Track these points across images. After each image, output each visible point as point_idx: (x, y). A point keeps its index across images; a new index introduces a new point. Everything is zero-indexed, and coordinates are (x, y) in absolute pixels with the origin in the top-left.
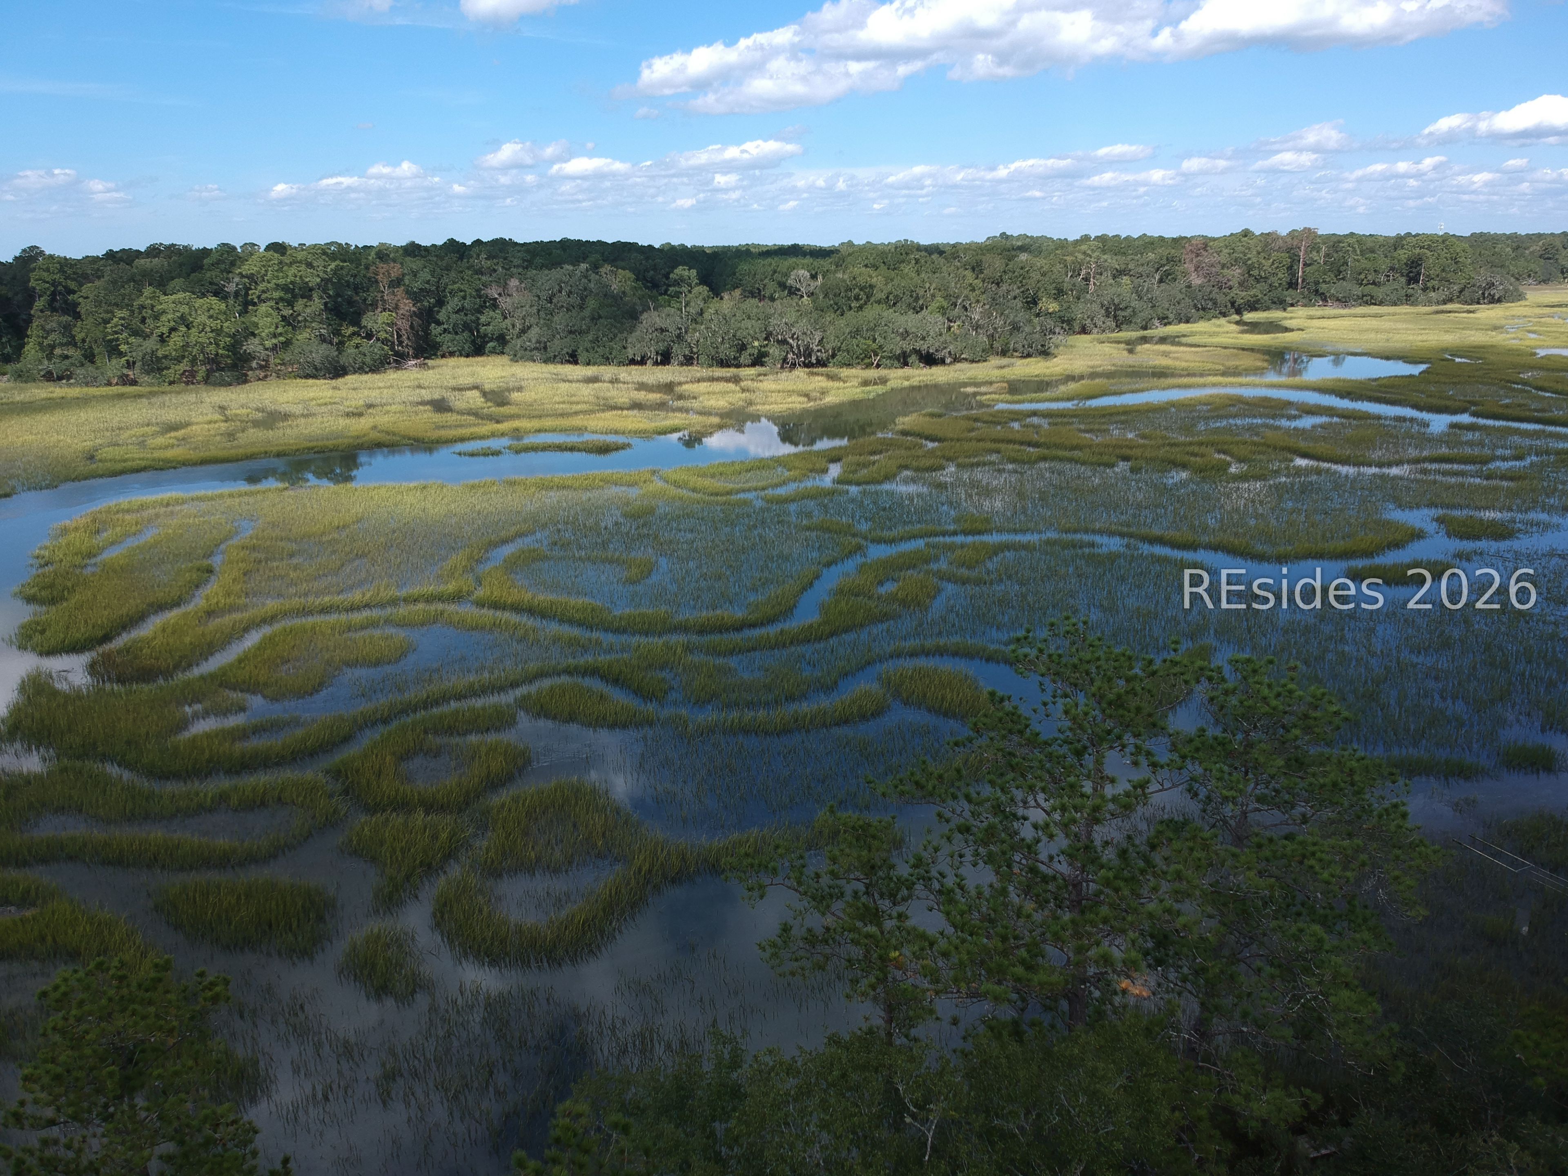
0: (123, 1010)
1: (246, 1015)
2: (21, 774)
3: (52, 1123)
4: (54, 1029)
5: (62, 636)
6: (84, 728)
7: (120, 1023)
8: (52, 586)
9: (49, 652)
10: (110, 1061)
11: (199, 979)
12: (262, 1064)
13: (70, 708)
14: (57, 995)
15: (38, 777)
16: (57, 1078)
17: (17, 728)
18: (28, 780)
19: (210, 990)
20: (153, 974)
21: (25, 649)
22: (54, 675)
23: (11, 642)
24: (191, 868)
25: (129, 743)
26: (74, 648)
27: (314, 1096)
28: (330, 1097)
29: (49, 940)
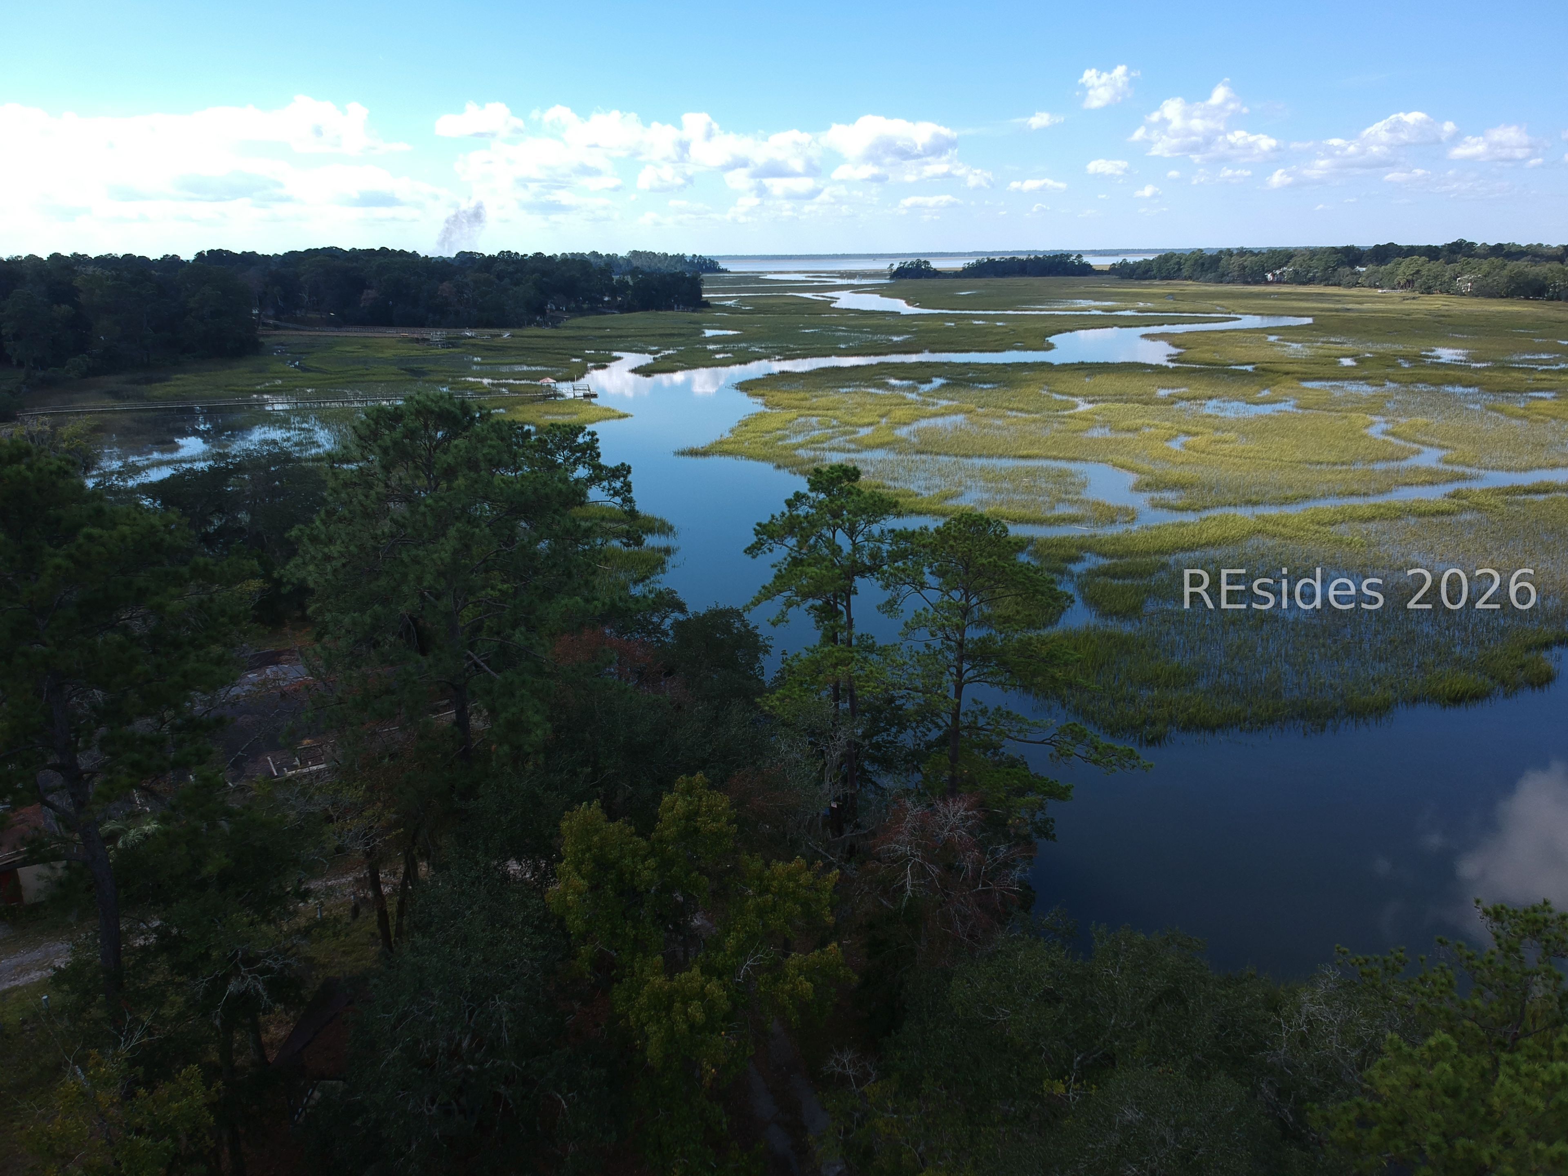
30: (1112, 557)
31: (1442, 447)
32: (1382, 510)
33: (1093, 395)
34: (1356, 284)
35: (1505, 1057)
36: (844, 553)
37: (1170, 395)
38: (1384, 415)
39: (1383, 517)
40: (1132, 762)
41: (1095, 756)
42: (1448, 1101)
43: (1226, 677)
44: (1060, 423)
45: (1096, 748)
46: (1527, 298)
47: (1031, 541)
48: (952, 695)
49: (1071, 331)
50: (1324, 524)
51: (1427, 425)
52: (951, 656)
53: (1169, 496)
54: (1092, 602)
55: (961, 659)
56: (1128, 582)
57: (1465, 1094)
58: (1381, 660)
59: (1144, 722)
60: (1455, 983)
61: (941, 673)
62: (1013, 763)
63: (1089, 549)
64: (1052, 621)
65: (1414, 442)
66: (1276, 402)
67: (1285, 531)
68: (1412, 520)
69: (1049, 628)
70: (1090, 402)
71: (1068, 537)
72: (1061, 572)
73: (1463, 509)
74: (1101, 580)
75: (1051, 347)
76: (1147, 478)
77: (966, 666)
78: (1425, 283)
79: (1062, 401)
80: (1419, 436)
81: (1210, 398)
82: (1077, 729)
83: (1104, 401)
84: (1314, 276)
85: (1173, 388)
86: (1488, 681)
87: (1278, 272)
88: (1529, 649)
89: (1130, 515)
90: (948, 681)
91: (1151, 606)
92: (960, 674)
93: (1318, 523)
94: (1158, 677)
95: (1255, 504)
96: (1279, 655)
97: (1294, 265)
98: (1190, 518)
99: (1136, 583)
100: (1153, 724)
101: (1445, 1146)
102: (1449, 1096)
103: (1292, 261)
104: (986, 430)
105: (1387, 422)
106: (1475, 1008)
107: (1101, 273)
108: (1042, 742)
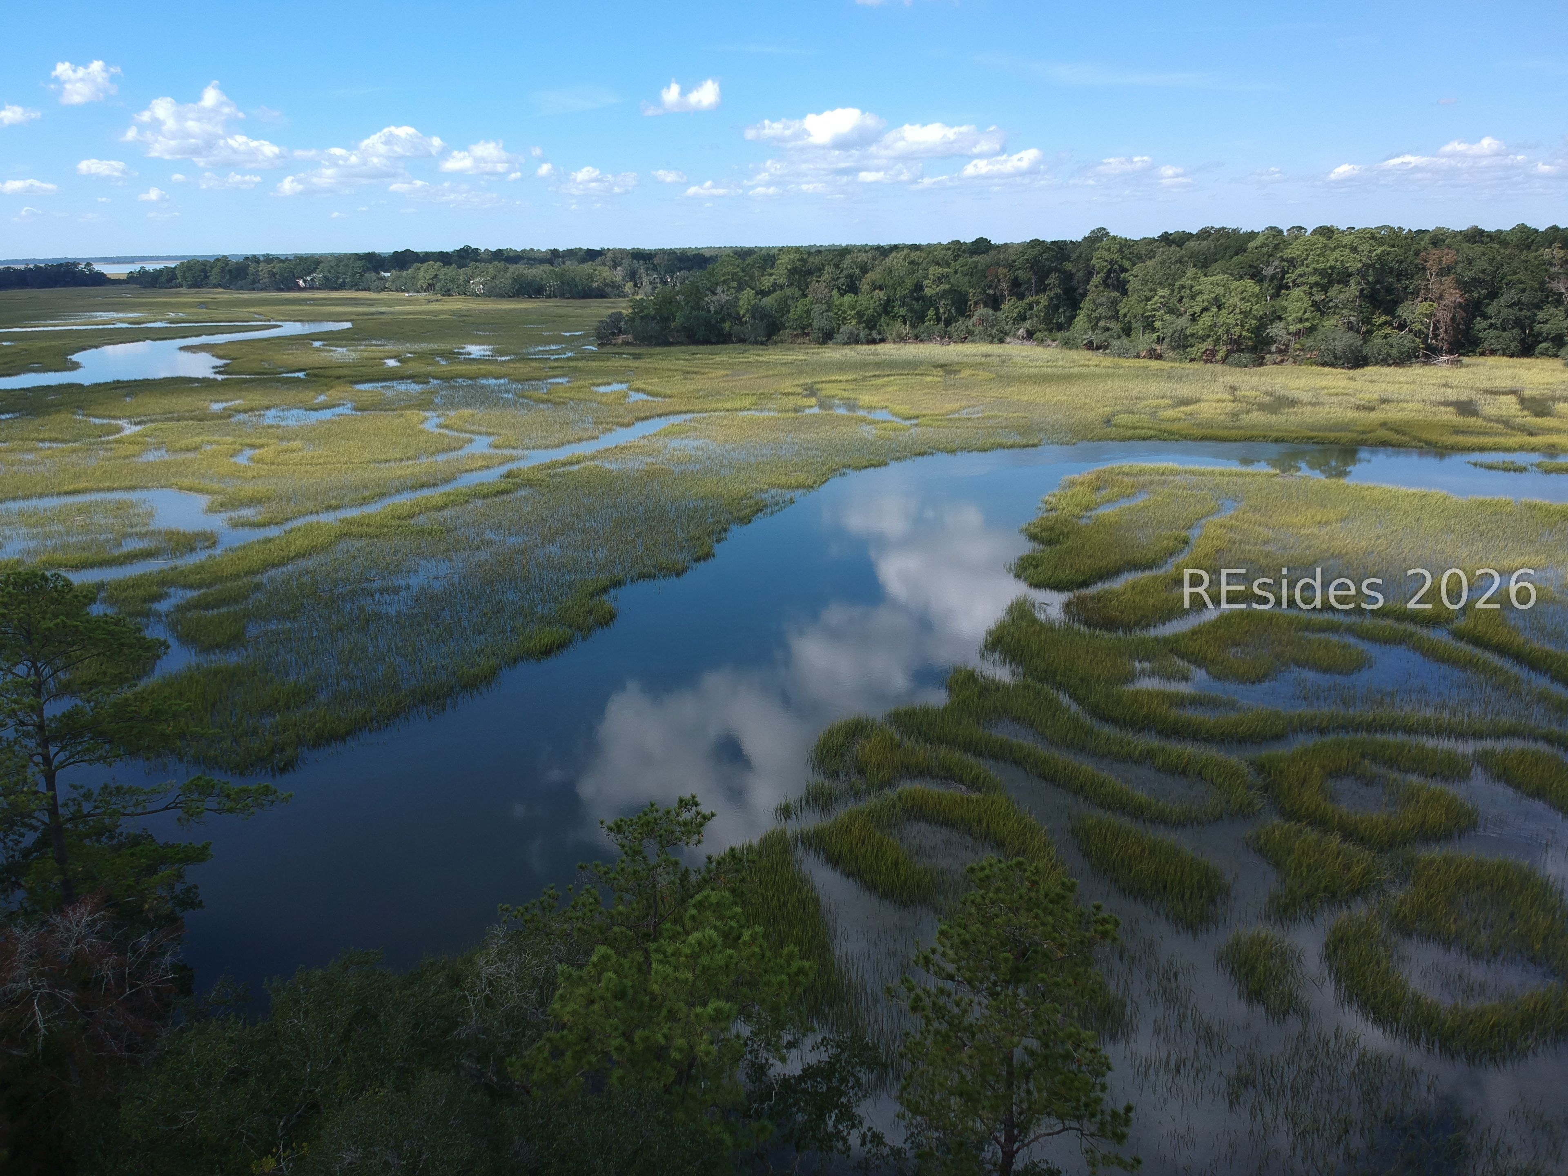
0: (1029, 910)
1: (1125, 958)
2: (994, 681)
3: (951, 977)
4: (973, 902)
5: (1050, 574)
6: (1049, 657)
7: (1024, 920)
8: (1051, 529)
9: (1037, 585)
10: (1008, 948)
11: (1094, 911)
12: (1128, 1011)
13: (1043, 636)
14: (981, 875)
15: (1006, 687)
16: (965, 943)
17: (1000, 642)
18: (998, 687)
19: (1102, 925)
20: (1058, 890)
21: (1020, 577)
22: (1037, 605)
23: (1010, 569)
24: (1109, 808)
25: (1082, 680)
26: (1058, 586)
27: (1168, 1063)
28: (1182, 1071)
29: (984, 823)
30: (200, 587)
31: (489, 434)
32: (452, 498)
33: (139, 415)
34: (384, 289)
35: (652, 946)
37: (224, 409)
38: (434, 410)
39: (454, 504)
40: (271, 798)
41: (229, 805)
42: (619, 1004)
43: (344, 683)
44: (106, 450)
45: (228, 796)
47: (101, 586)
48: (42, 787)
49: (96, 347)
50: (404, 518)
51: (473, 415)
52: (31, 743)
53: (247, 513)
54: (188, 639)
55: (45, 743)
56: (223, 610)
57: (631, 992)
58: (480, 633)
59: (273, 751)
60: (600, 898)
61: (23, 767)
62: (135, 841)
63: (172, 583)
64: (147, 670)
65: (466, 432)
66: (334, 406)
67: (370, 530)
68: (479, 503)
69: (145, 679)
70: (136, 424)
71: (145, 575)
72: (147, 614)
73: (518, 487)
74: (193, 614)
75: (75, 366)
76: (220, 498)
77: (52, 750)
78: (444, 286)
79: (103, 425)
80: (468, 427)
81: (268, 408)
82: (202, 783)
83: (152, 421)
84: (344, 283)
85: (227, 401)
86: (568, 630)
87: (308, 282)
88: (592, 595)
89: (209, 540)
90: (34, 773)
91: (253, 631)
92: (47, 760)
93: (399, 518)
94: (277, 701)
95: (336, 508)
96: (390, 650)
98: (273, 532)
99: (232, 610)
100: (282, 750)
101: (626, 1044)
102: (619, 999)
103: (320, 268)
104: (15, 468)
105: (438, 416)
106: (620, 913)
107: (117, 282)
108: (166, 808)
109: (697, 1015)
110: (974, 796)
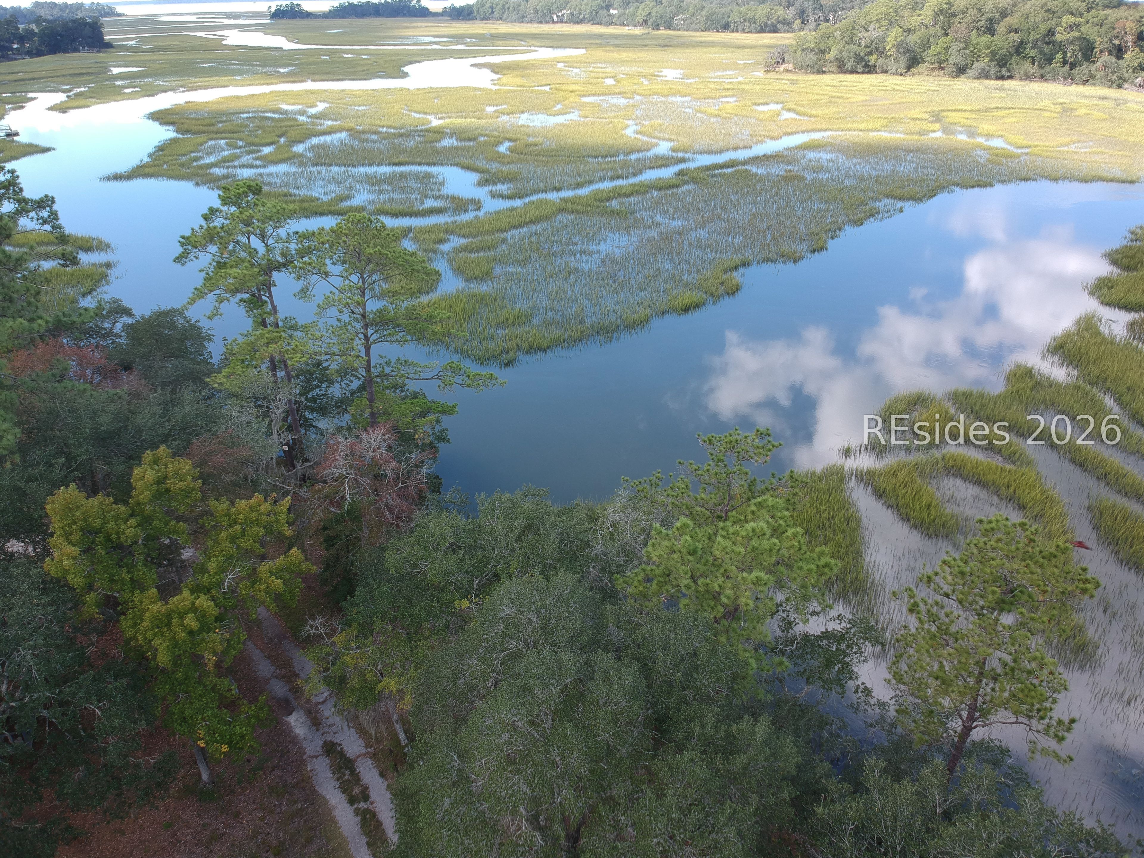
0: (1024, 560)
2: (1048, 378)
3: (947, 596)
4: (975, 545)
5: (1122, 295)
6: (1104, 365)
7: (1015, 566)
8: (1132, 257)
9: (1108, 304)
10: (998, 584)
11: (1081, 572)
13: (1103, 348)
14: (988, 527)
15: (1058, 385)
16: (962, 573)
17: (1062, 347)
18: (1051, 384)
19: (1084, 583)
20: (1053, 550)
21: (1093, 295)
22: (1103, 321)
23: (1086, 287)
24: (1126, 495)
25: (1129, 389)
26: (1127, 307)
29: (1012, 489)
30: (468, 237)
31: (670, 140)
32: (637, 188)
33: (442, 113)
34: (611, 23)
35: (721, 524)
36: (260, 255)
37: (495, 111)
38: (634, 119)
39: (638, 193)
40: (493, 382)
41: (469, 382)
42: (691, 558)
43: (550, 314)
44: (420, 136)
45: (469, 376)
46: (718, 31)
47: (410, 230)
48: (363, 354)
49: (419, 62)
50: (602, 201)
51: (661, 125)
52: (358, 326)
53: (503, 188)
54: (458, 271)
55: (366, 326)
56: (481, 254)
57: (700, 552)
58: (642, 290)
59: (501, 352)
60: (690, 486)
61: (352, 339)
62: (415, 395)
63: (452, 233)
64: (433, 288)
65: (654, 138)
66: (566, 113)
67: (579, 208)
68: (655, 193)
70: (439, 119)
71: (436, 225)
72: (435, 252)
73: (685, 183)
74: (462, 255)
75: (405, 75)
76: (487, 176)
77: (370, 332)
78: (655, 22)
79: (419, 118)
80: (656, 134)
81: (523, 112)
82: (454, 365)
83: (450, 118)
84: (584, 18)
85: (497, 105)
86: (704, 295)
87: (560, 14)
88: (725, 271)
89: (477, 205)
90: (358, 344)
91: (498, 271)
92: (366, 338)
93: (599, 200)
94: (507, 320)
95: (558, 189)
96: (581, 295)
97: (570, 9)
98: (517, 203)
99: (486, 255)
100: (507, 352)
101: (692, 584)
102: (692, 555)
103: (569, 5)
104: (365, 144)
105: (636, 125)
106: (703, 499)
107: (435, 15)
108: (432, 378)
109: (743, 578)
110: (1008, 467)
